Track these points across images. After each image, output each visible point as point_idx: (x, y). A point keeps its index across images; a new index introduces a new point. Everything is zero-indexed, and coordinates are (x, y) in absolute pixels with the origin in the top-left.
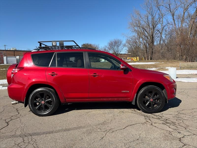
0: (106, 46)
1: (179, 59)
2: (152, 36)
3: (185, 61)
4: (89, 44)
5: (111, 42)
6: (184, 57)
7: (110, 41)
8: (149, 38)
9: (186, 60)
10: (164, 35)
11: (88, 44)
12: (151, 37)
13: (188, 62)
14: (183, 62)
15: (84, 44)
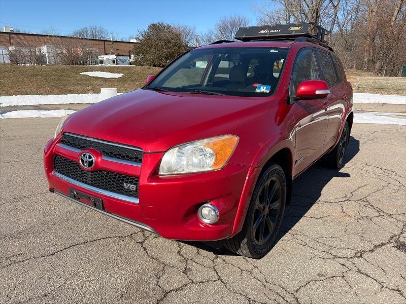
0: (211, 32)
1: (366, 68)
2: (317, 13)
3: (378, 74)
4: (165, 24)
5: (224, 24)
6: (378, 65)
7: (222, 22)
8: (309, 16)
9: (380, 72)
10: (342, 12)
11: (162, 24)
12: (315, 14)
13: (382, 75)
14: (371, 76)
15: (153, 25)
